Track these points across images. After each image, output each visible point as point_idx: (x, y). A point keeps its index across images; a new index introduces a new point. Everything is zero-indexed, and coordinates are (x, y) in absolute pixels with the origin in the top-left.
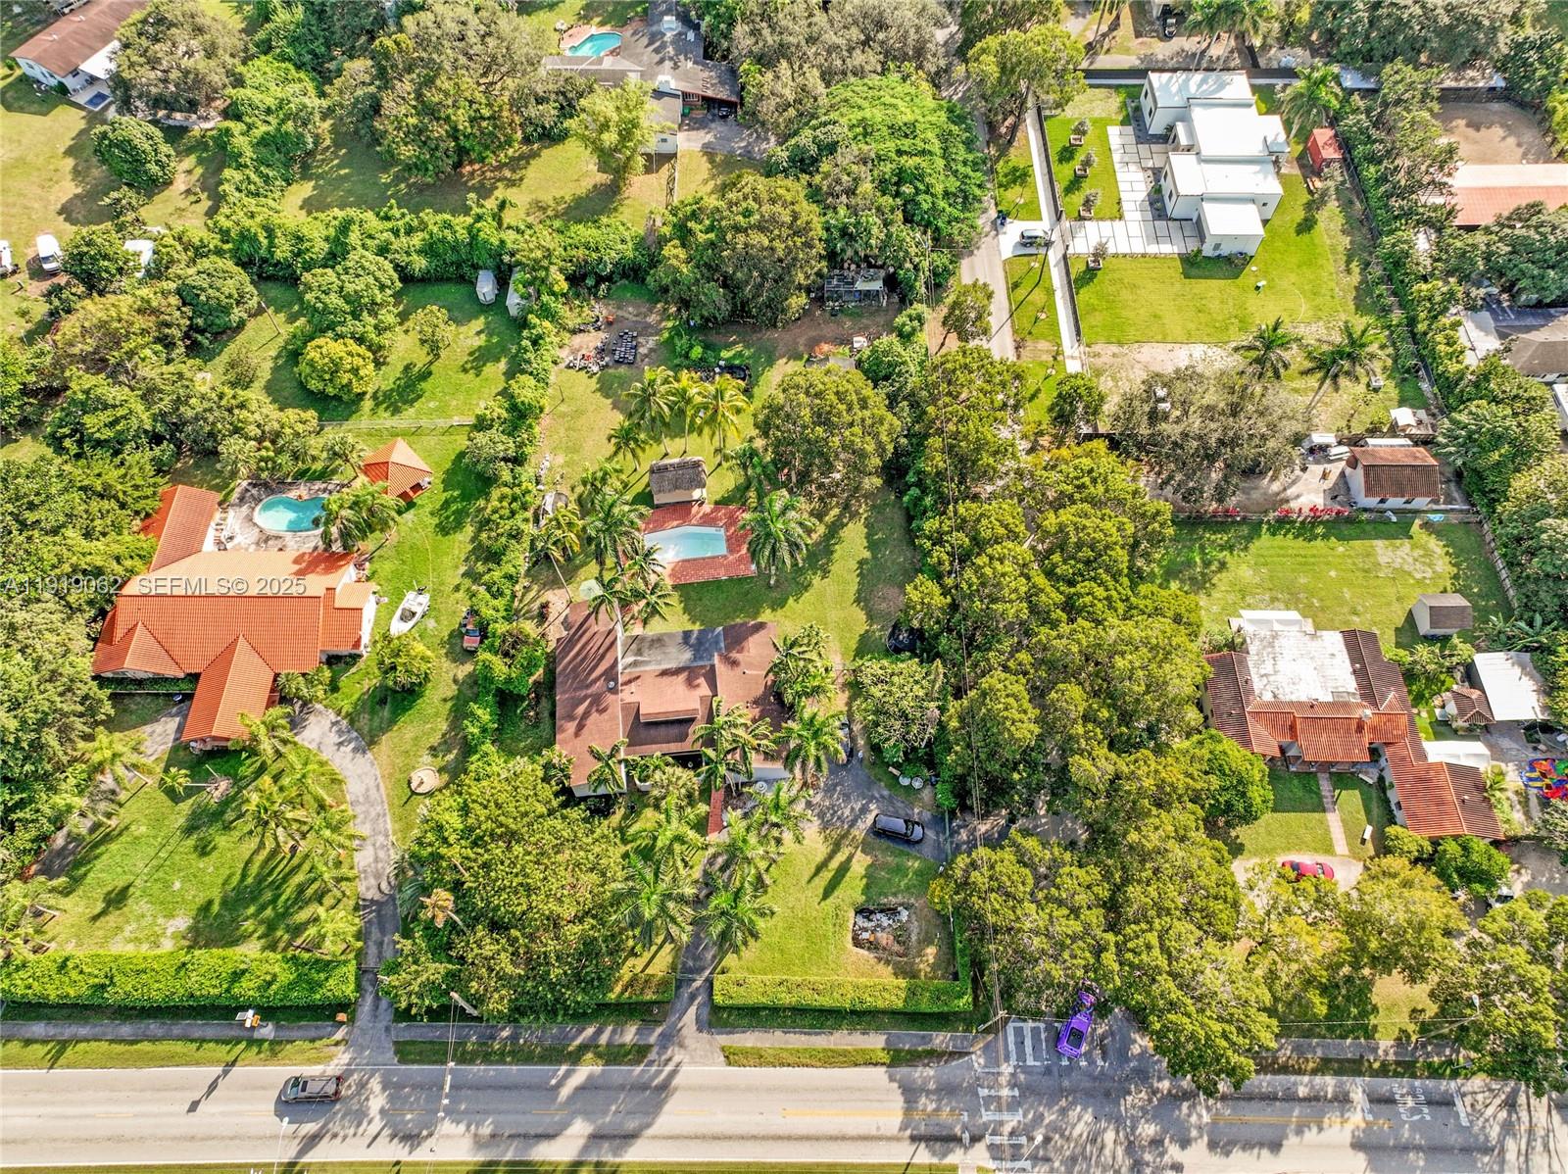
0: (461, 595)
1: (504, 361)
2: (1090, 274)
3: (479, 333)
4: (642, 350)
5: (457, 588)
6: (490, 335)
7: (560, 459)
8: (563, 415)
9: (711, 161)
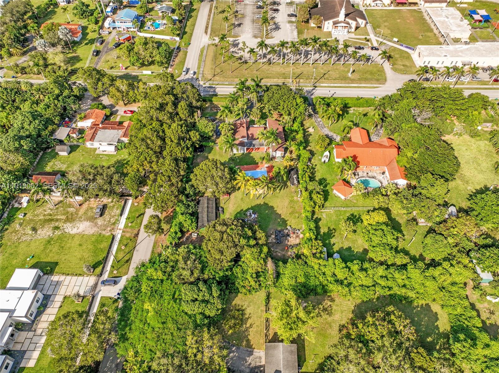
0: (315, 164)
1: (322, 233)
2: (95, 267)
3: (334, 244)
4: (273, 236)
5: (316, 165)
6: (330, 243)
7: (295, 198)
8: (297, 212)
9: (248, 341)
